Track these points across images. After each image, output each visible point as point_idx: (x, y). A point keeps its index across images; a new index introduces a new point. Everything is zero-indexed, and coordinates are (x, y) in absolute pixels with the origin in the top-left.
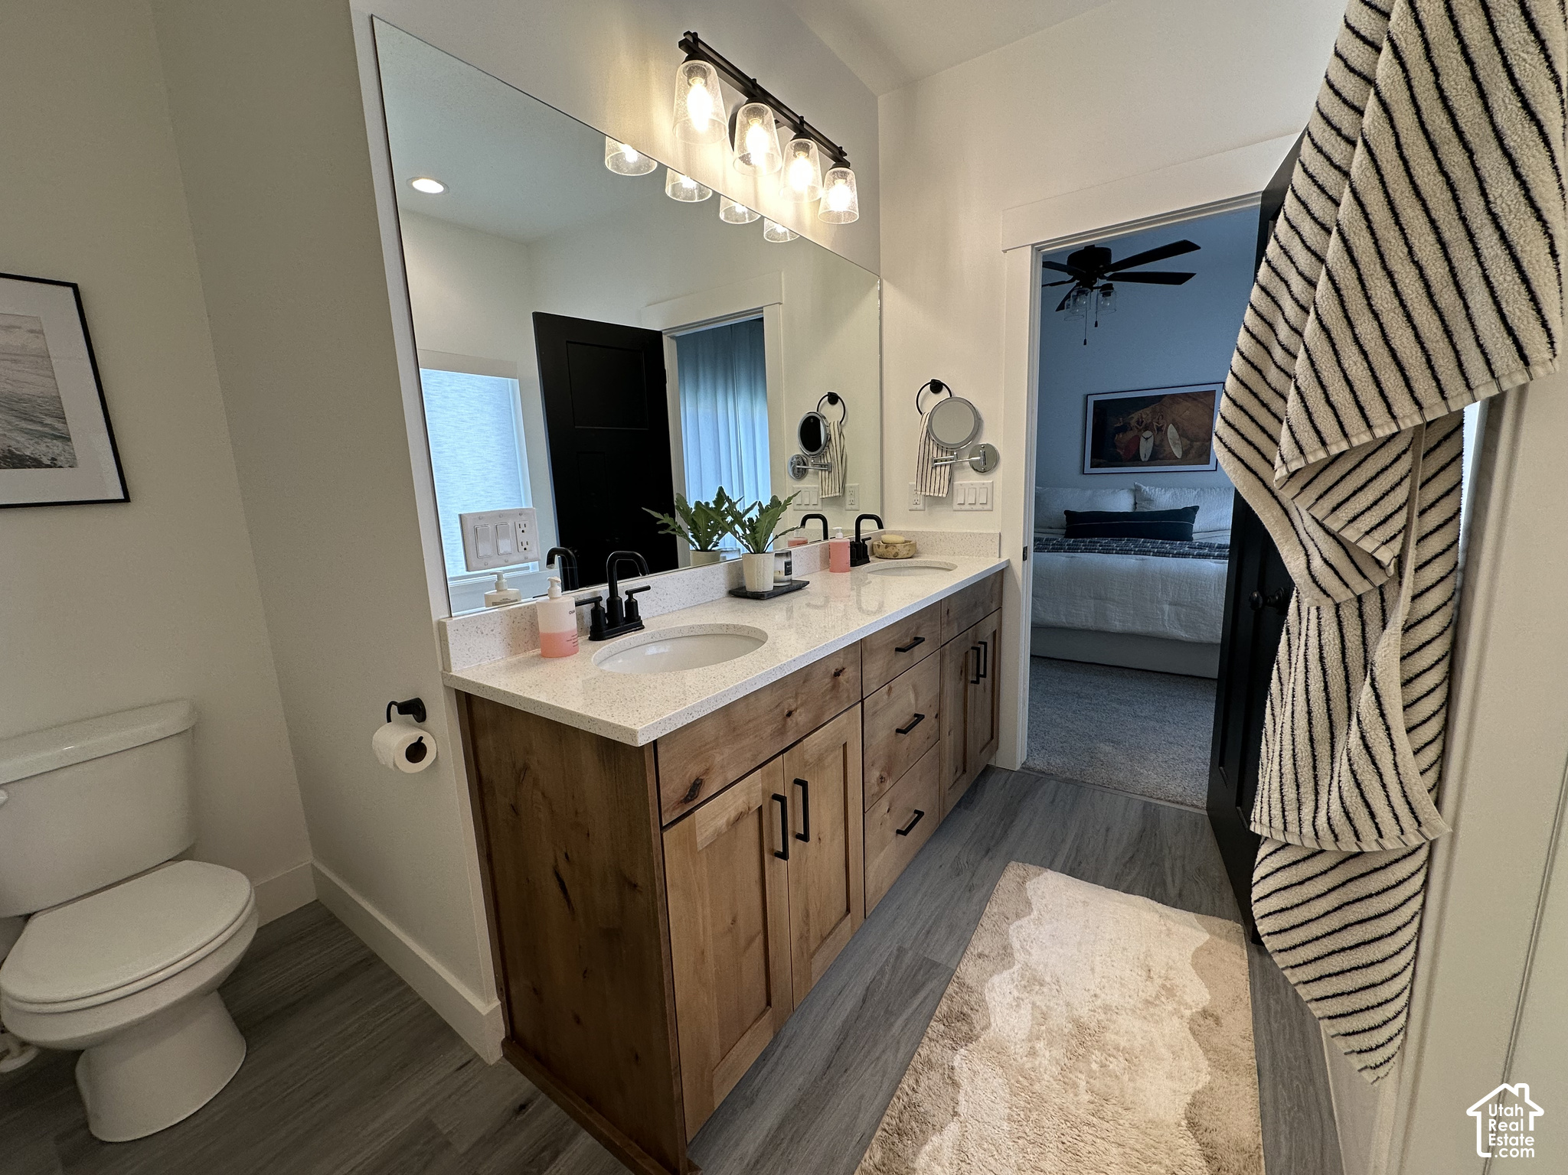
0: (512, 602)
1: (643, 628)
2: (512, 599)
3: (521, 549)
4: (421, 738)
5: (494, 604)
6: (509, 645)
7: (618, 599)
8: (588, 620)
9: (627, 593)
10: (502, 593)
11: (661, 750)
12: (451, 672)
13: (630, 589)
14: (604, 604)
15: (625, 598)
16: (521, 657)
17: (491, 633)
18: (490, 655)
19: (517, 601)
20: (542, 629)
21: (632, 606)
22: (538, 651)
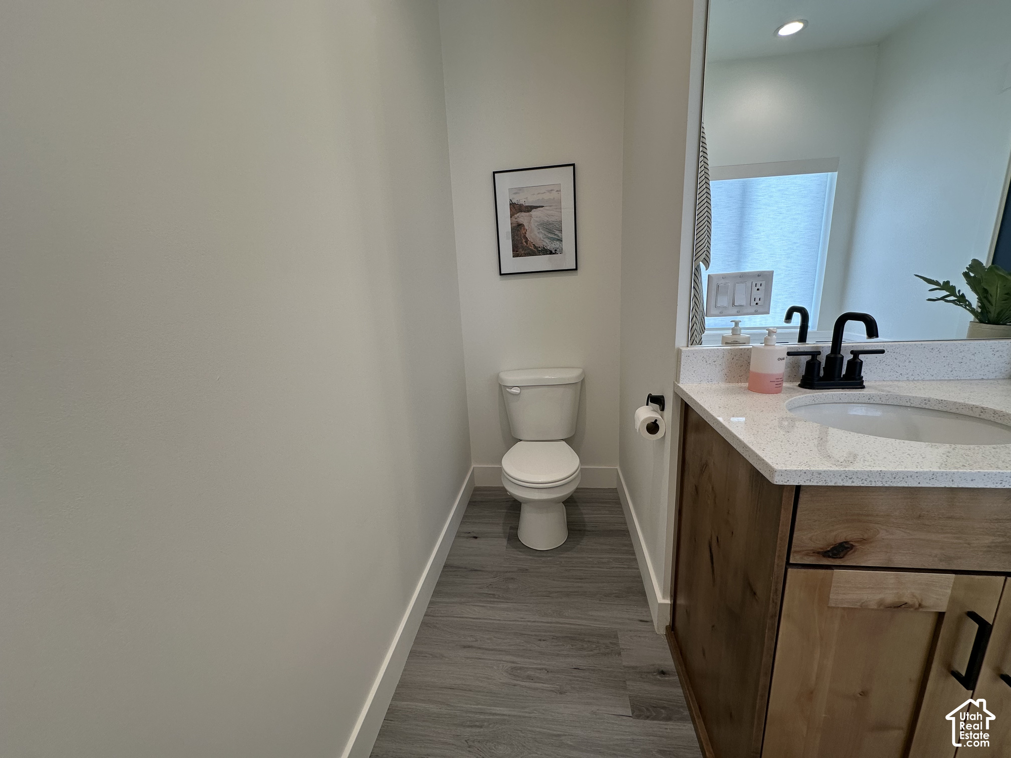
0: (740, 344)
1: (863, 387)
2: (741, 342)
3: (754, 303)
4: (656, 420)
5: (727, 343)
6: (726, 375)
7: (840, 356)
8: (802, 371)
9: (852, 352)
10: (735, 337)
11: (803, 497)
12: (679, 382)
13: (855, 349)
14: (822, 359)
15: (848, 357)
16: (731, 385)
17: (714, 363)
18: (709, 379)
19: (745, 343)
20: (753, 368)
21: (855, 366)
22: (747, 385)
